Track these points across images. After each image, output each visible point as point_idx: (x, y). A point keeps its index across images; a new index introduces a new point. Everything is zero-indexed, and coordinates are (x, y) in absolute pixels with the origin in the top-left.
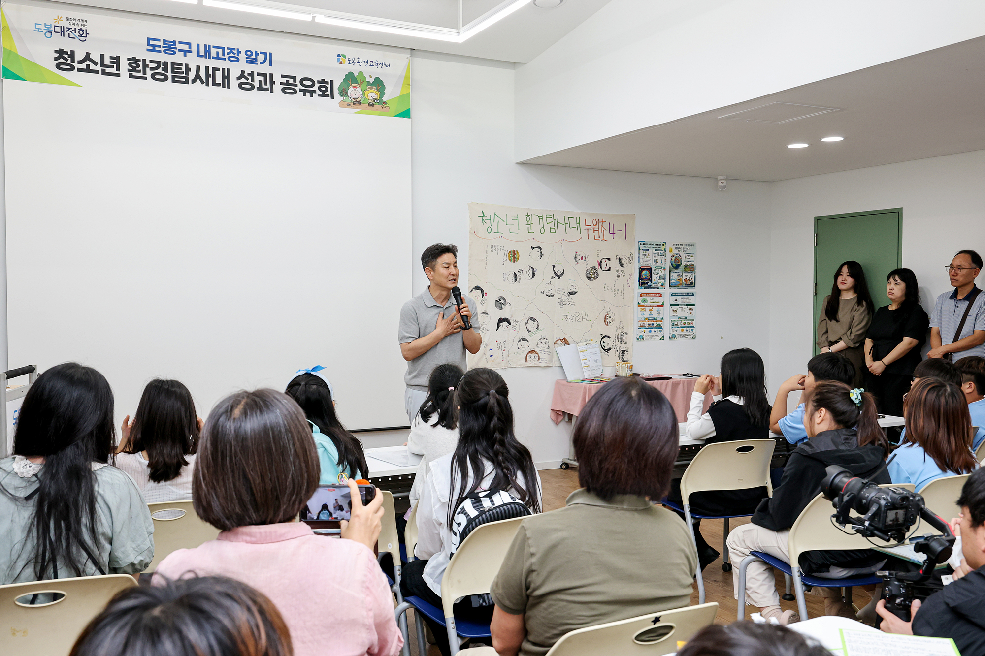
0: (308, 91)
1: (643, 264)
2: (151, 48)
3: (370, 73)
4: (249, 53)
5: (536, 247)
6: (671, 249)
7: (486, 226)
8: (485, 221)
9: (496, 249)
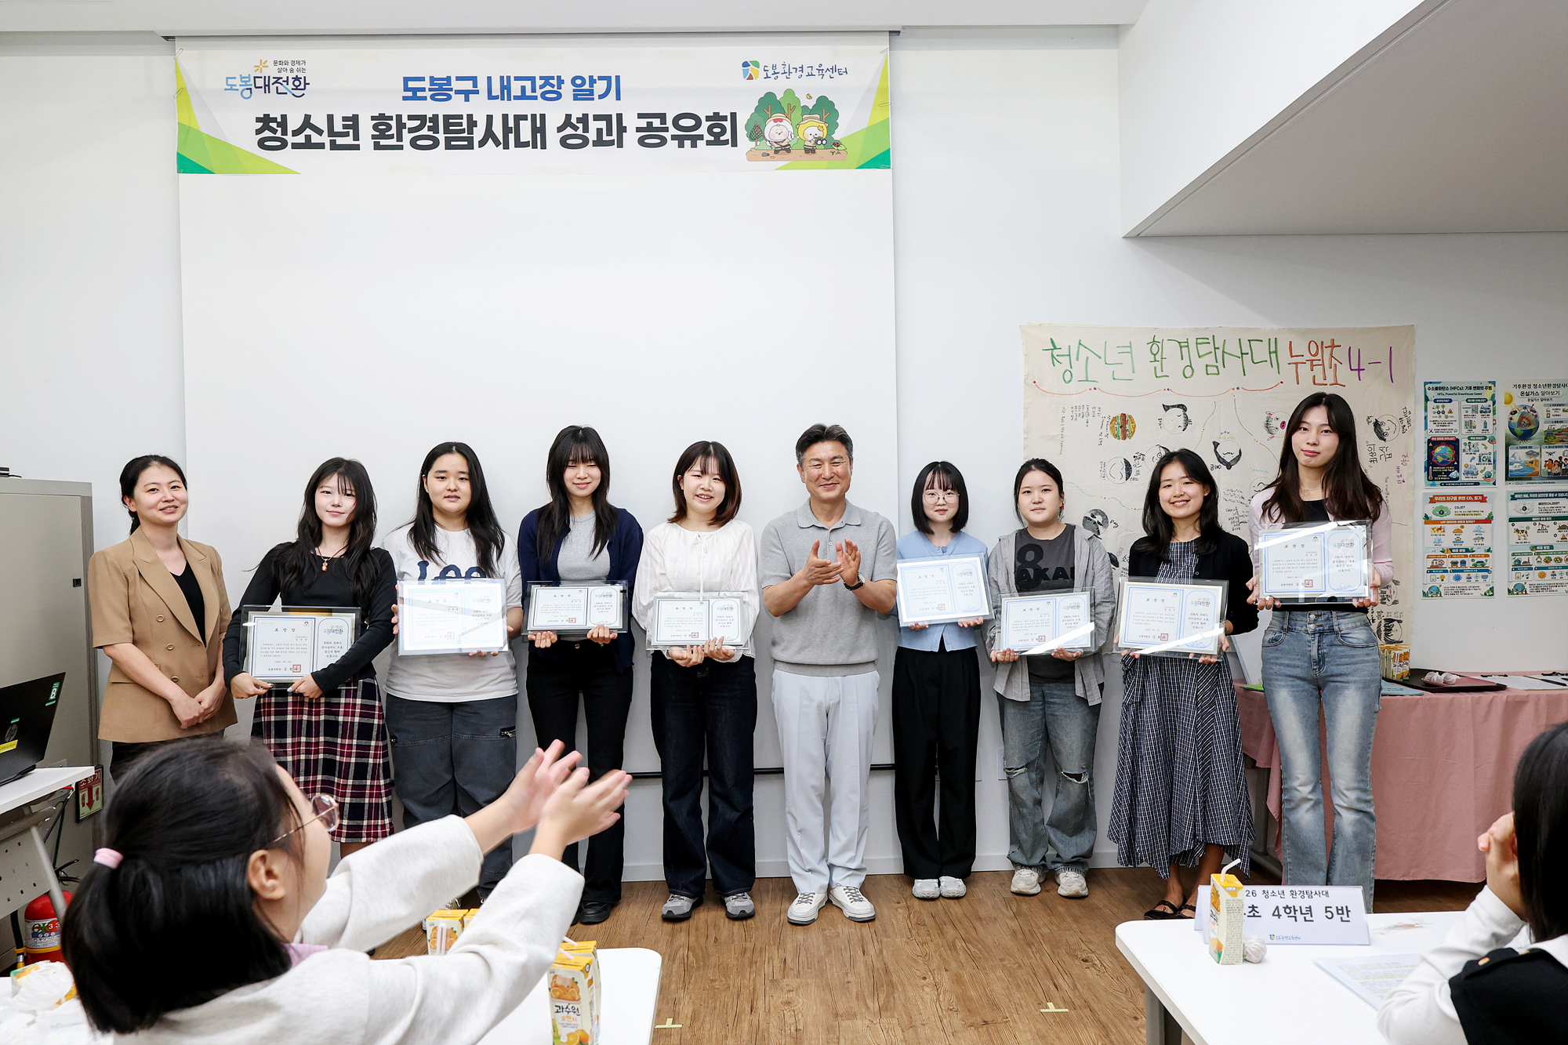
0: (687, 137)
1: (1437, 431)
2: (410, 94)
3: (807, 90)
4: (578, 82)
5: (1173, 406)
6: (1508, 398)
7: (1061, 368)
8: (1058, 358)
9: (1084, 415)
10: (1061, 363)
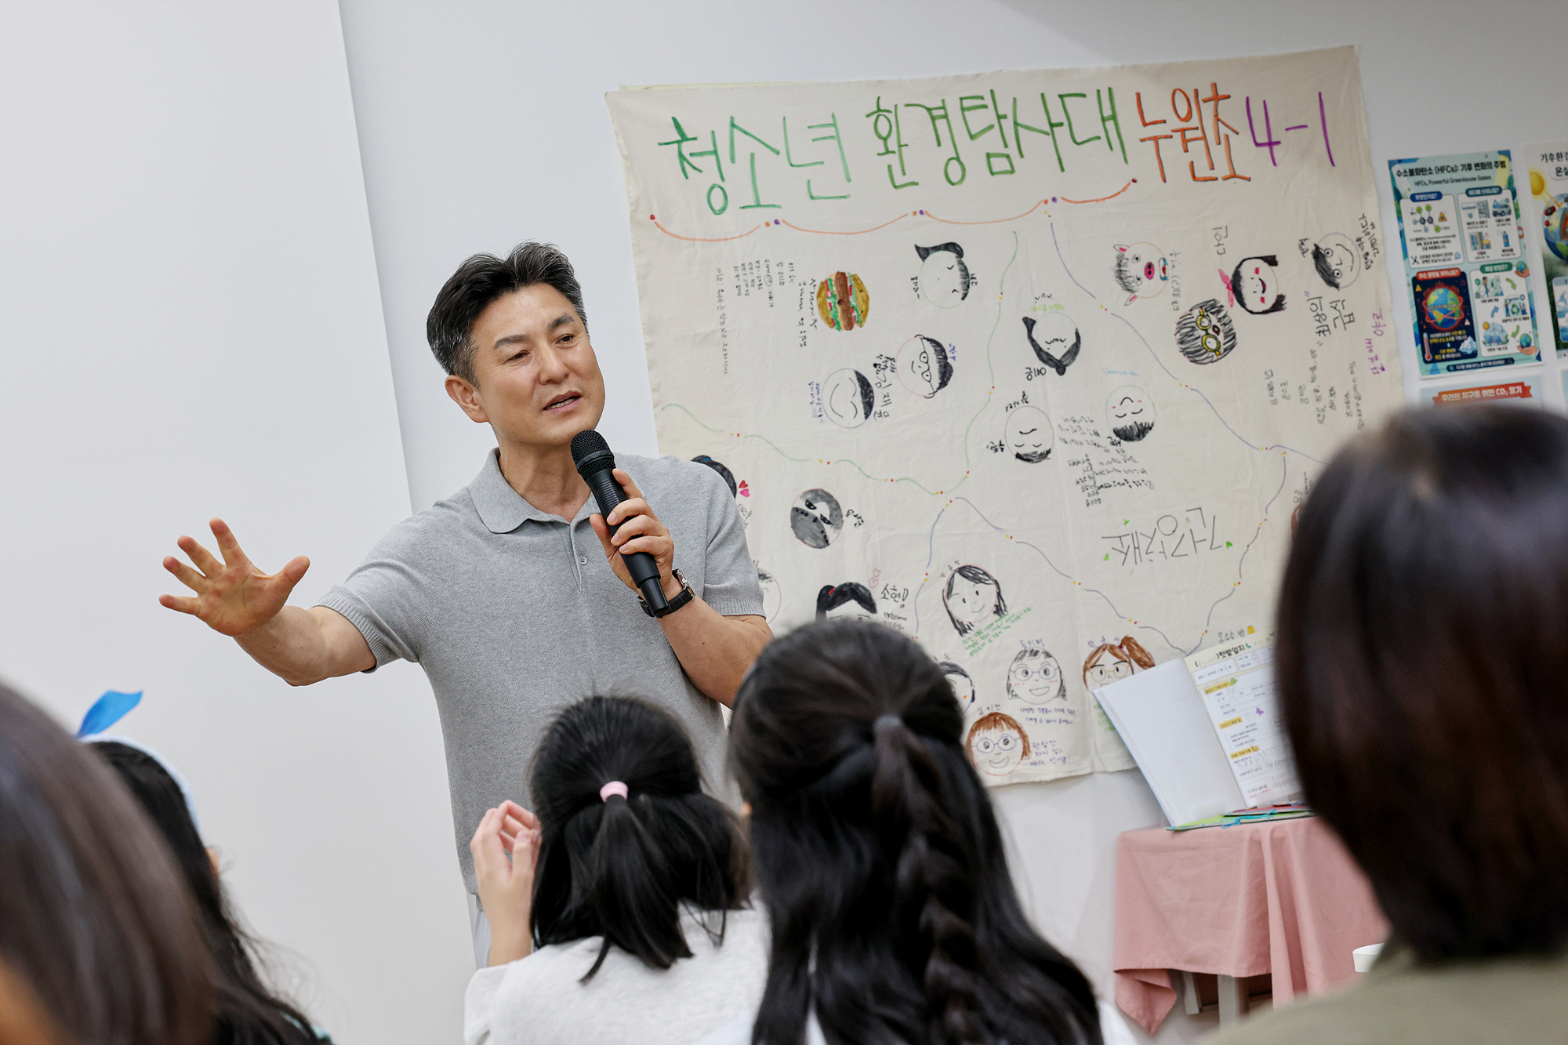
1: (1426, 260)
5: (936, 249)
6: (1536, 183)
7: (701, 182)
8: (693, 160)
9: (762, 282)
10: (700, 171)
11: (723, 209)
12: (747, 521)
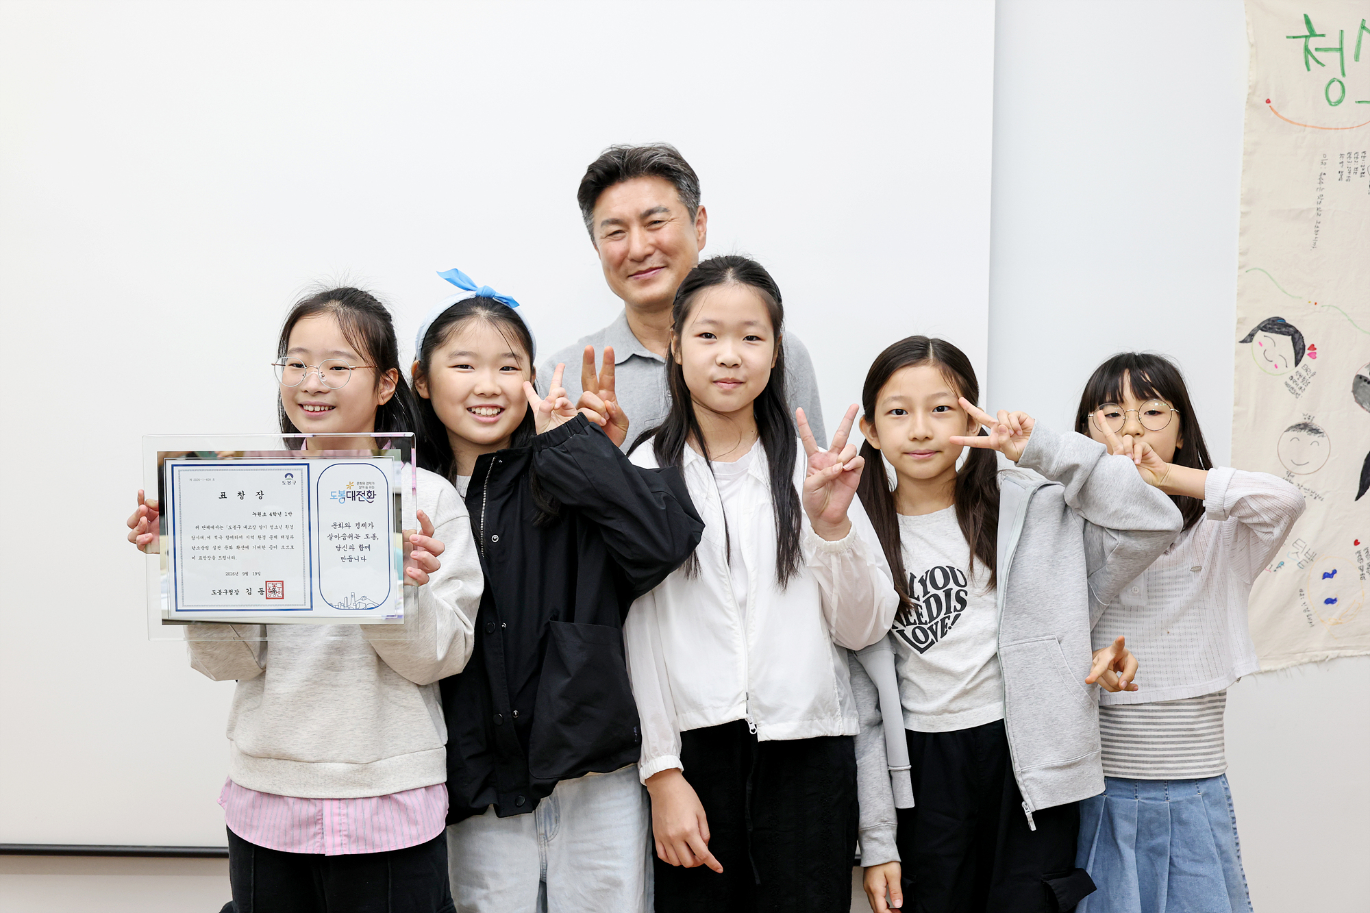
7: (1321, 75)
8: (1316, 54)
9: (1366, 170)
10: (1323, 65)
11: (1340, 102)
12: (1310, 380)
